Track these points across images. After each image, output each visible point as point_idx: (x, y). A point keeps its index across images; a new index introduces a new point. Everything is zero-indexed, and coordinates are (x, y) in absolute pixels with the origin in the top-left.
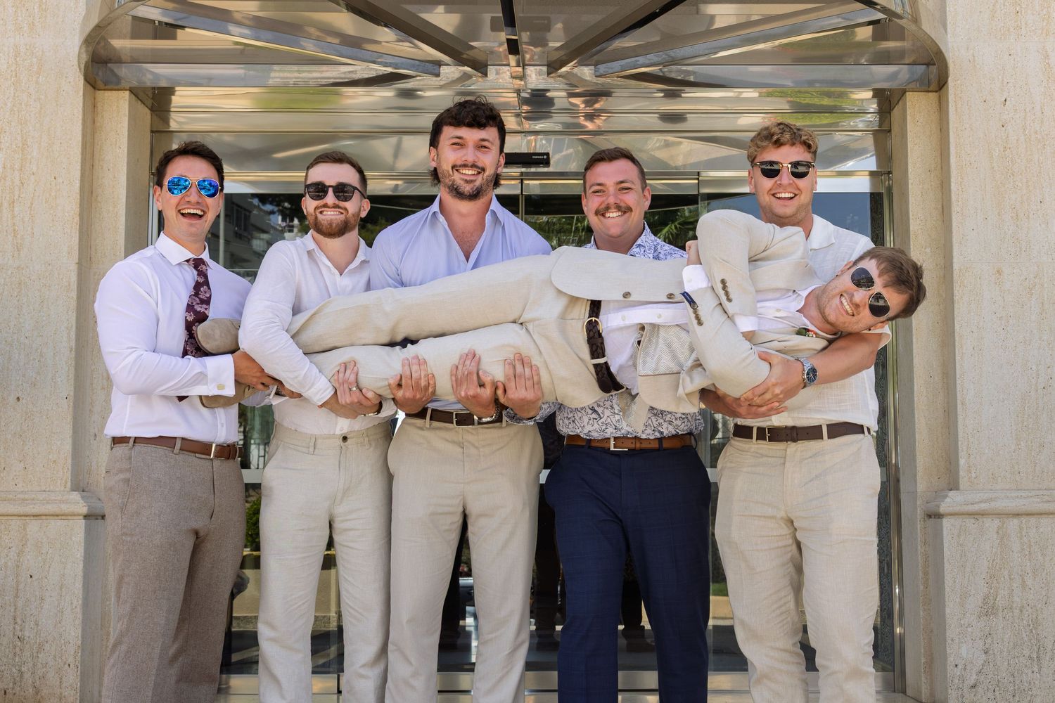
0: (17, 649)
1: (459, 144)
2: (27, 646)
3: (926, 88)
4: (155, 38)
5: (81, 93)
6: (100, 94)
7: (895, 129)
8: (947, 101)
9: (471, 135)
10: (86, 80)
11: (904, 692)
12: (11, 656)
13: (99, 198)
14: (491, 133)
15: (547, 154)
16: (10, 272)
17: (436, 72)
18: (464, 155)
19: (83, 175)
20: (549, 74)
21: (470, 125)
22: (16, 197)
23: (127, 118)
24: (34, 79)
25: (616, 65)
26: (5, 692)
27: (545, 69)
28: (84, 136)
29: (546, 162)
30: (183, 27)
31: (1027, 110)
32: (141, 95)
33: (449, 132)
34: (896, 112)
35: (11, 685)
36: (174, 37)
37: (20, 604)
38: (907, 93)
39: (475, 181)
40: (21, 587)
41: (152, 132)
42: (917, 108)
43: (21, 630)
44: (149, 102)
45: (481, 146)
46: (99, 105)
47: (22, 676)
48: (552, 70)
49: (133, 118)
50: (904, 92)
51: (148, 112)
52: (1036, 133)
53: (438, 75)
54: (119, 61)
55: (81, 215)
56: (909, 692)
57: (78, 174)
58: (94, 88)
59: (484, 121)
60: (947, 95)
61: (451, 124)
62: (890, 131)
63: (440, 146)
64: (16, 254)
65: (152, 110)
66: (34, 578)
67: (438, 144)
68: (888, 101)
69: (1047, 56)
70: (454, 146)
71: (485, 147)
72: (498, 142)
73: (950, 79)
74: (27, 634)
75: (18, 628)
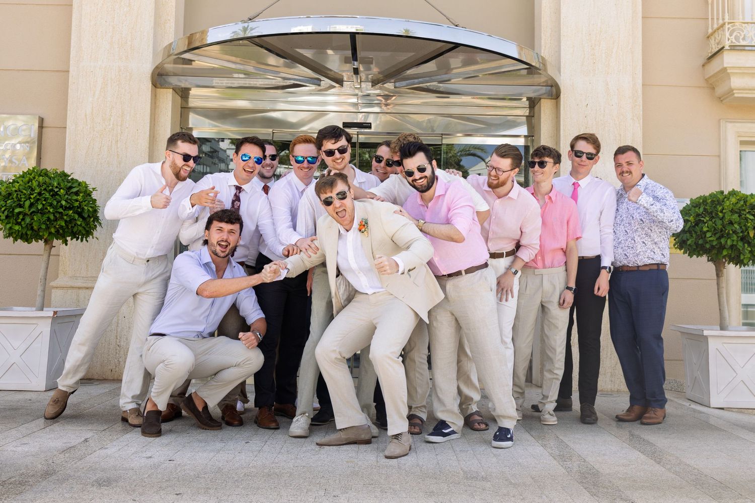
0: (118, 351)
1: (220, 230)
2: (122, 349)
3: (551, 98)
4: (183, 64)
5: (150, 90)
6: (158, 90)
7: (536, 115)
8: (560, 105)
9: (226, 227)
10: (152, 84)
11: (531, 382)
12: (114, 353)
13: (157, 140)
14: (236, 227)
15: (370, 123)
16: (115, 174)
17: (319, 83)
18: (223, 236)
19: (150, 130)
20: (372, 86)
21: (227, 222)
22: (119, 139)
23: (171, 102)
24: (128, 83)
25: (404, 83)
26: (112, 371)
27: (370, 84)
28: (151, 110)
29: (370, 127)
30: (194, 61)
31: (597, 110)
32: (177, 90)
33: (216, 224)
34: (536, 108)
35: (114, 367)
36: (191, 64)
37: (119, 330)
38: (542, 100)
39: (226, 251)
40: (120, 322)
41: (181, 108)
42: (546, 106)
43: (119, 342)
44: (180, 94)
45: (231, 232)
46: (158, 95)
47: (119, 363)
48: (373, 84)
49: (173, 101)
50: (540, 99)
51: (180, 98)
52: (601, 120)
53: (319, 85)
54: (167, 75)
55: (149, 148)
56: (533, 382)
57: (148, 129)
58: (156, 87)
59: (234, 221)
60: (560, 101)
61: (217, 221)
62: (533, 116)
63: (211, 230)
64: (118, 165)
65: (181, 97)
66: (126, 318)
67: (210, 228)
68: (533, 103)
69: (607, 84)
70: (218, 231)
71: (233, 232)
72: (239, 231)
73: (561, 94)
74: (122, 344)
75: (118, 341)
